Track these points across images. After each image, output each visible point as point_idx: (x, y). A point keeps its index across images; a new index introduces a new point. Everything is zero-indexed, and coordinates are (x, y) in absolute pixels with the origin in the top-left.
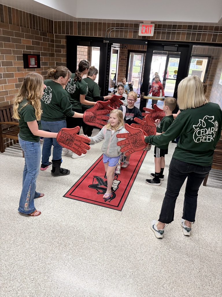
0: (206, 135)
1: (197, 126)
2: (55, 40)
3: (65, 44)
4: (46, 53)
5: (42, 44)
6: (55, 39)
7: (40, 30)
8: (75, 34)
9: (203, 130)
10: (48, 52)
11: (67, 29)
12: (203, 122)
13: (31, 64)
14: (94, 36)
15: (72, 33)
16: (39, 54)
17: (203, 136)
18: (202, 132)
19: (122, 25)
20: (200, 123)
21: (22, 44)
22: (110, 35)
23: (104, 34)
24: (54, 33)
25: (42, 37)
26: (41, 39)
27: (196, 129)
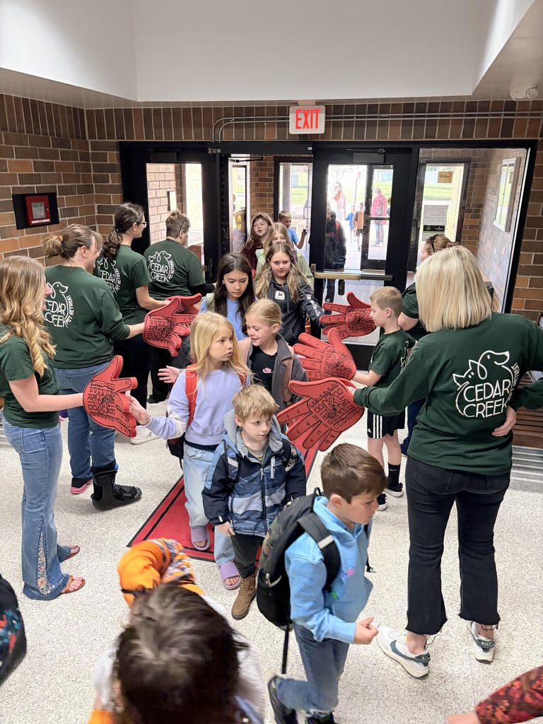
0: (490, 399)
1: (464, 377)
2: (92, 153)
3: (116, 162)
4: (72, 186)
5: (60, 167)
6: (90, 151)
7: (52, 134)
8: (140, 136)
9: (482, 387)
10: (76, 184)
11: (120, 127)
12: (480, 367)
13: (34, 218)
14: (183, 140)
15: (130, 135)
16: (54, 191)
17: (484, 401)
18: (479, 393)
20: (471, 369)
21: (8, 172)
22: (224, 135)
23: (208, 134)
24: (87, 138)
25: (59, 150)
26: (55, 156)
27: (461, 386)
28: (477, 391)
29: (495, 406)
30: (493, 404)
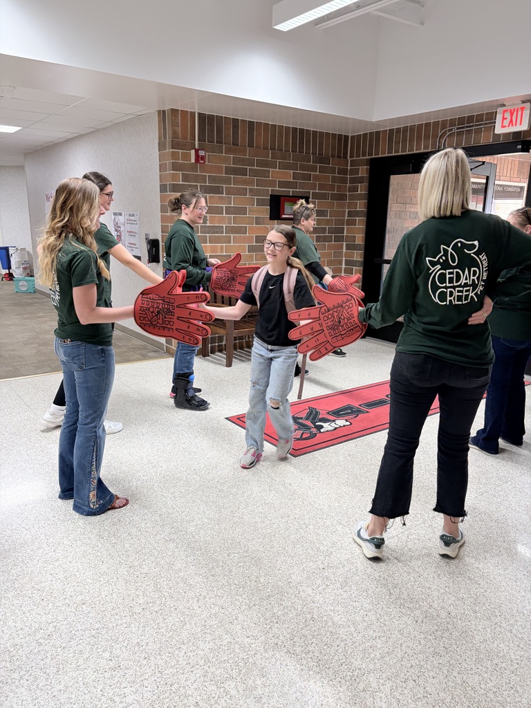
0: (460, 286)
1: (436, 260)
2: (350, 169)
3: (365, 175)
4: (325, 194)
5: (316, 178)
7: (314, 154)
8: (383, 152)
9: (452, 273)
10: (330, 192)
11: (371, 147)
12: (451, 253)
13: (285, 213)
15: (377, 152)
16: (307, 195)
17: (454, 287)
18: (449, 278)
19: (470, 119)
20: (442, 253)
21: (270, 178)
24: (348, 157)
25: (318, 165)
26: (314, 169)
27: (433, 269)
28: (448, 276)
29: (465, 293)
30: (462, 292)
